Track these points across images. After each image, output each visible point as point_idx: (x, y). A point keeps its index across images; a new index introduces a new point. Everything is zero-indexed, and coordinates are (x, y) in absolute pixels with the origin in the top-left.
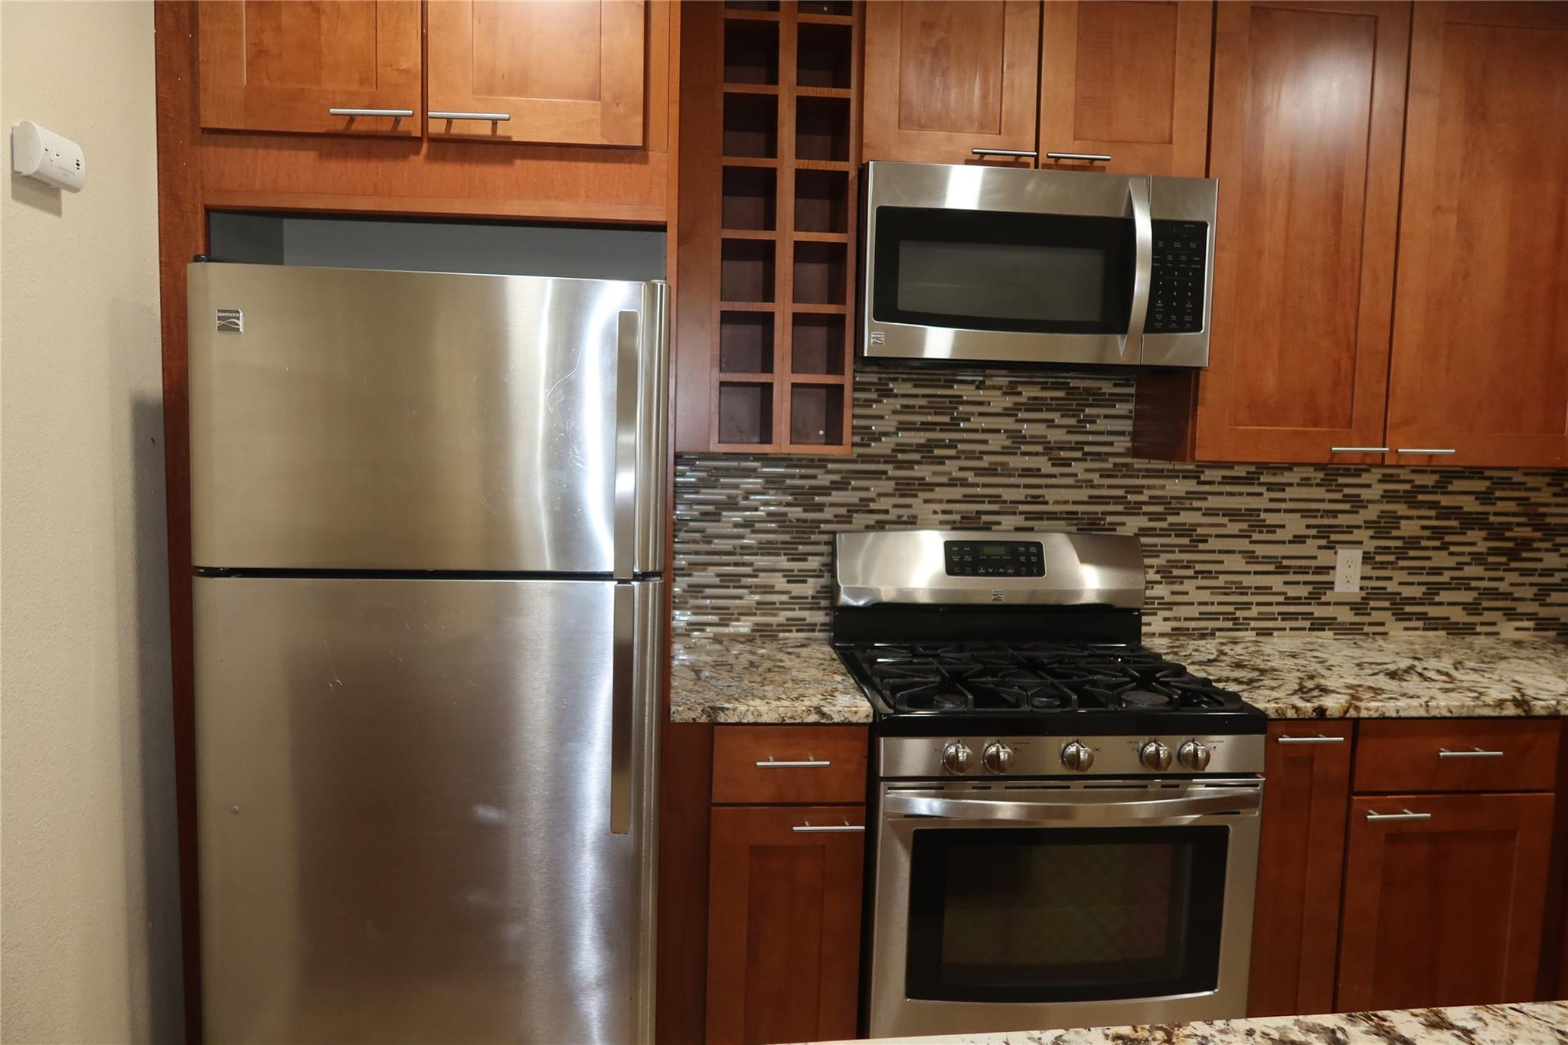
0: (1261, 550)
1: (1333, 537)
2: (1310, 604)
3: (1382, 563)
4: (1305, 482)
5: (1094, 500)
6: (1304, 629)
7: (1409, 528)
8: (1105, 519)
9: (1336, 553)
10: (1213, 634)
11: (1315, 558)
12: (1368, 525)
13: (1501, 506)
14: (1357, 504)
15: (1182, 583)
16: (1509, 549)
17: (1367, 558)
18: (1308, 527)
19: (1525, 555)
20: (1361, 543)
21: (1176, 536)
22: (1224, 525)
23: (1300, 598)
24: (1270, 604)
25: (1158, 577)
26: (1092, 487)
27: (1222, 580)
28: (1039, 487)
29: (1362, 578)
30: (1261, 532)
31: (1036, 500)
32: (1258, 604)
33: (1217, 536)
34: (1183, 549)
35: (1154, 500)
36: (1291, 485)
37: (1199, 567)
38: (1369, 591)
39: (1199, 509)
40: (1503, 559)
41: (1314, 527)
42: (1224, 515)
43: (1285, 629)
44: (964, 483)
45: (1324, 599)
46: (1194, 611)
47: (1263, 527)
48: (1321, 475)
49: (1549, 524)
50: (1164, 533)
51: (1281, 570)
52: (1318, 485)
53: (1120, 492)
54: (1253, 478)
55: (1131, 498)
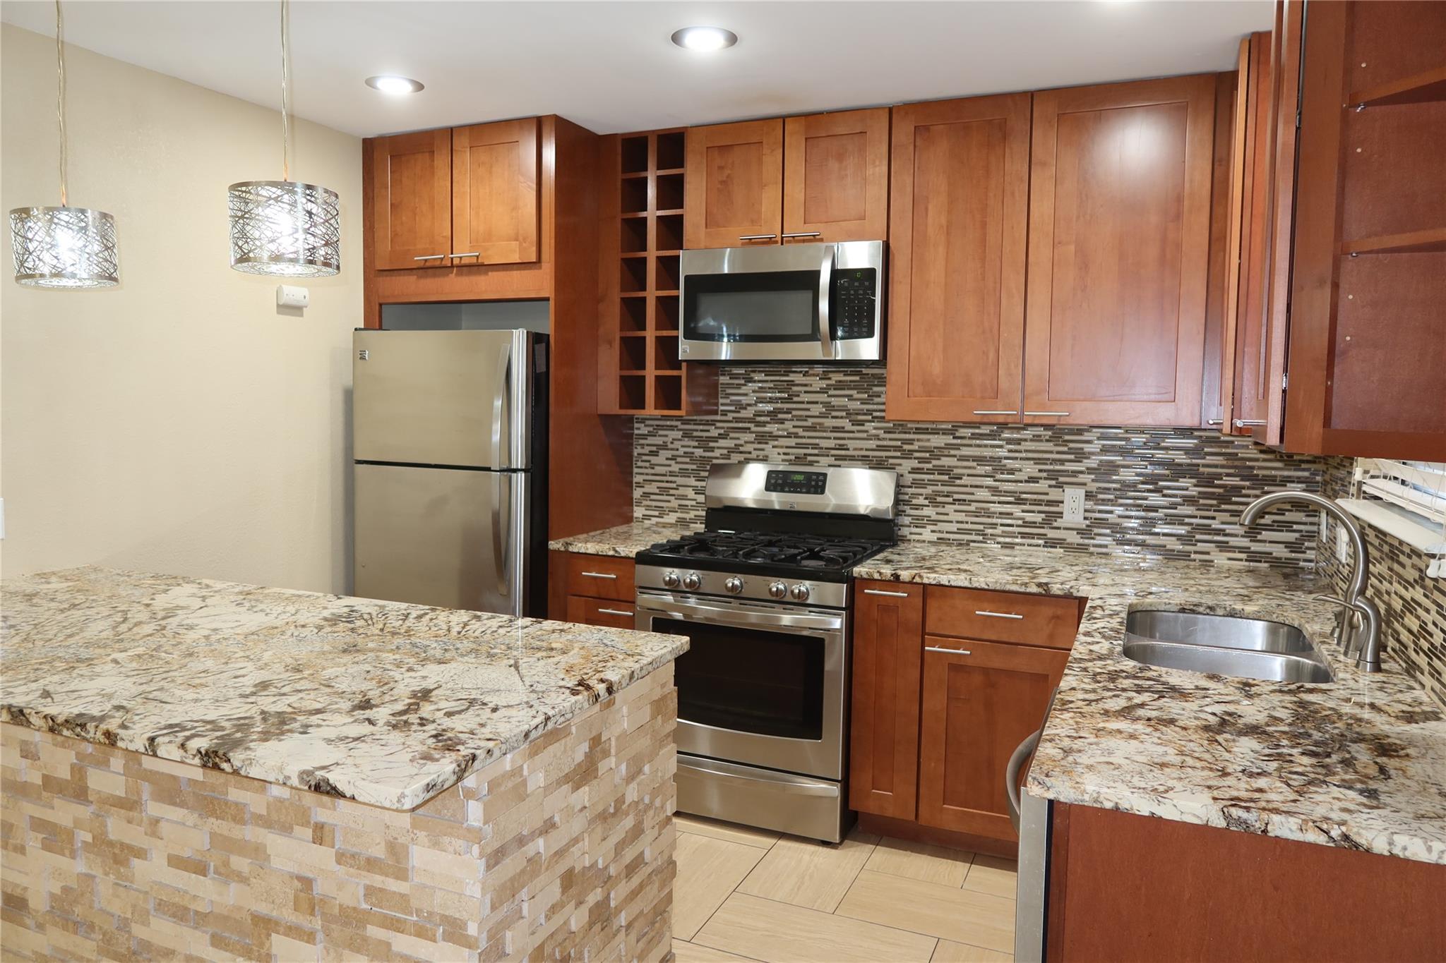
0: (1003, 486)
1: (1061, 479)
2: (1043, 528)
3: (1103, 500)
4: (1037, 439)
5: (880, 448)
6: (1039, 546)
7: (1128, 475)
9: (1064, 491)
10: (968, 545)
11: (1047, 494)
12: (1090, 470)
14: (1080, 456)
15: (944, 507)
17: (1089, 496)
18: (1040, 471)
20: (1085, 484)
21: (938, 474)
22: (974, 468)
23: (1035, 523)
24: (1011, 525)
25: (926, 502)
26: (879, 439)
27: (973, 507)
28: (843, 439)
29: (1086, 511)
30: (1002, 473)
31: (842, 447)
32: (1002, 525)
33: (968, 475)
34: (944, 483)
35: (922, 449)
36: (1026, 440)
37: (956, 496)
38: (1093, 521)
39: (955, 456)
41: (1045, 471)
42: (973, 461)
43: (1024, 545)
44: (796, 436)
45: (1055, 524)
46: (954, 527)
47: (1004, 470)
48: (1049, 433)
50: (930, 472)
51: (1019, 501)
52: (1047, 441)
54: (995, 435)
55: (906, 447)
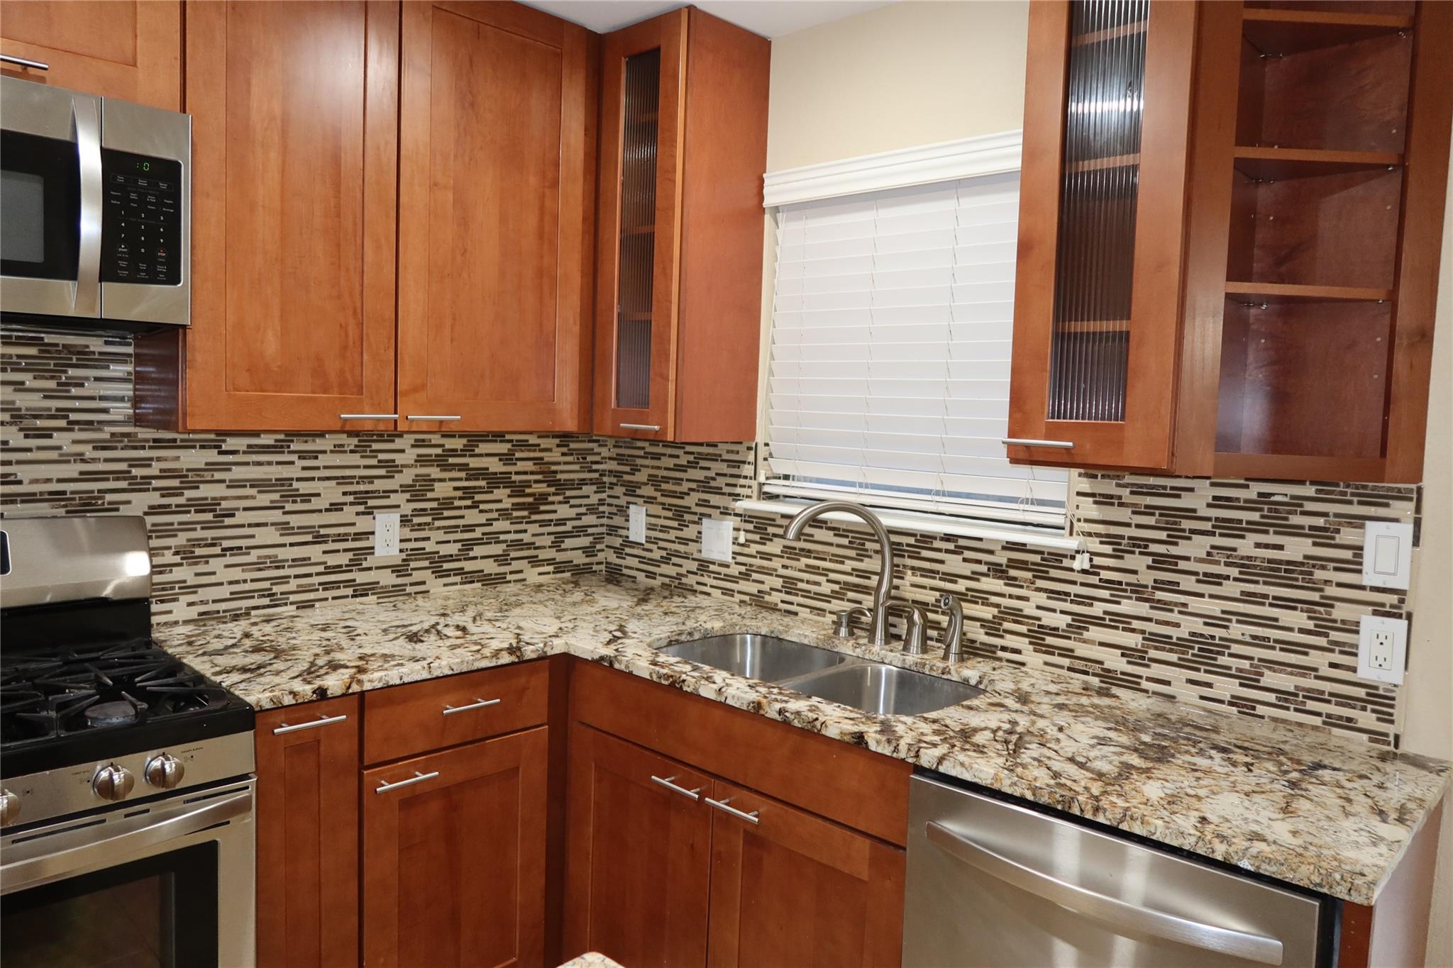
0: (295, 521)
1: (371, 503)
2: (351, 571)
3: (419, 525)
4: (338, 450)
5: (86, 476)
6: (347, 597)
7: (443, 490)
8: (103, 498)
9: (374, 518)
10: (248, 614)
11: (354, 524)
12: (405, 488)
13: (521, 466)
14: (392, 468)
15: (207, 562)
16: (530, 504)
17: (405, 521)
18: (345, 494)
19: (543, 508)
20: (398, 506)
21: (196, 511)
22: (253, 497)
23: (340, 566)
24: (309, 575)
25: (177, 559)
26: (83, 461)
27: (253, 556)
28: (9, 463)
29: (401, 541)
30: (295, 502)
32: (296, 577)
33: (245, 509)
34: (206, 526)
35: (166, 474)
36: (324, 452)
37: (226, 544)
38: (409, 552)
39: (223, 481)
40: (525, 513)
41: (350, 493)
42: (252, 486)
43: (327, 599)
45: (365, 565)
46: (225, 592)
47: (295, 496)
48: (355, 441)
49: (560, 480)
50: (181, 509)
51: (319, 539)
52: (352, 452)
53: (123, 466)
54: (282, 447)
55: (135, 472)
